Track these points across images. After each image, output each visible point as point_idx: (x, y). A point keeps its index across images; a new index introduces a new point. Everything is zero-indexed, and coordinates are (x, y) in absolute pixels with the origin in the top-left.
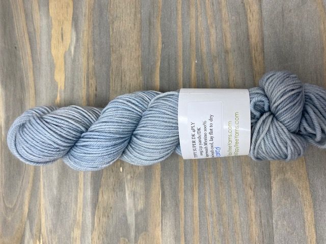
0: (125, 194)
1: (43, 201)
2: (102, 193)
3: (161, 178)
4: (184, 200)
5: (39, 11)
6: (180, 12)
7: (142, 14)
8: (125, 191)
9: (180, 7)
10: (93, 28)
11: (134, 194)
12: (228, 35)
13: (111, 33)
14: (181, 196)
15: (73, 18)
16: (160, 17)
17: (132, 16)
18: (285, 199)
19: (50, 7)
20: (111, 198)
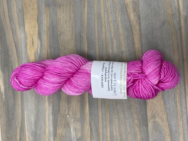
0: (70, 129)
1: (27, 133)
2: (59, 129)
3: (90, 121)
4: (102, 132)
5: (20, 29)
6: (96, 30)
7: (76, 31)
8: (71, 128)
9: (96, 27)
10: (50, 39)
11: (75, 129)
12: (123, 43)
13: (59, 42)
14: (101, 130)
15: (38, 33)
16: (86, 33)
17: (71, 32)
18: (156, 132)
19: (25, 27)
20: (63, 131)
